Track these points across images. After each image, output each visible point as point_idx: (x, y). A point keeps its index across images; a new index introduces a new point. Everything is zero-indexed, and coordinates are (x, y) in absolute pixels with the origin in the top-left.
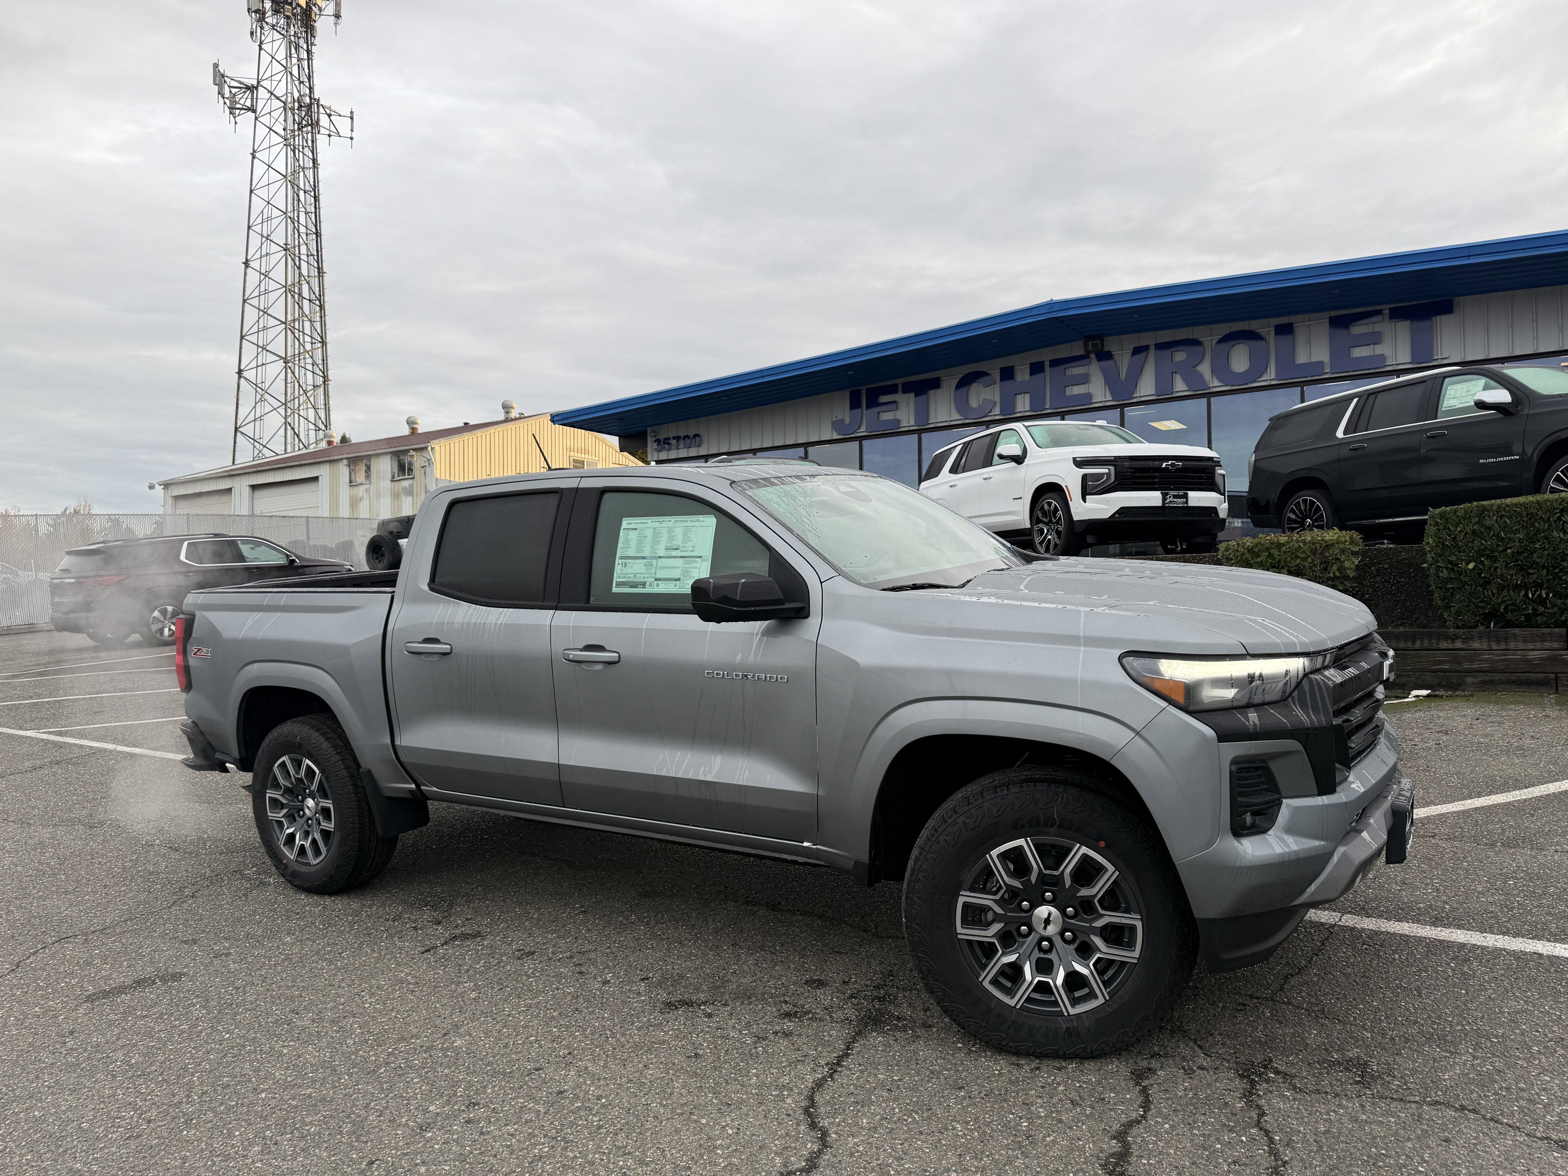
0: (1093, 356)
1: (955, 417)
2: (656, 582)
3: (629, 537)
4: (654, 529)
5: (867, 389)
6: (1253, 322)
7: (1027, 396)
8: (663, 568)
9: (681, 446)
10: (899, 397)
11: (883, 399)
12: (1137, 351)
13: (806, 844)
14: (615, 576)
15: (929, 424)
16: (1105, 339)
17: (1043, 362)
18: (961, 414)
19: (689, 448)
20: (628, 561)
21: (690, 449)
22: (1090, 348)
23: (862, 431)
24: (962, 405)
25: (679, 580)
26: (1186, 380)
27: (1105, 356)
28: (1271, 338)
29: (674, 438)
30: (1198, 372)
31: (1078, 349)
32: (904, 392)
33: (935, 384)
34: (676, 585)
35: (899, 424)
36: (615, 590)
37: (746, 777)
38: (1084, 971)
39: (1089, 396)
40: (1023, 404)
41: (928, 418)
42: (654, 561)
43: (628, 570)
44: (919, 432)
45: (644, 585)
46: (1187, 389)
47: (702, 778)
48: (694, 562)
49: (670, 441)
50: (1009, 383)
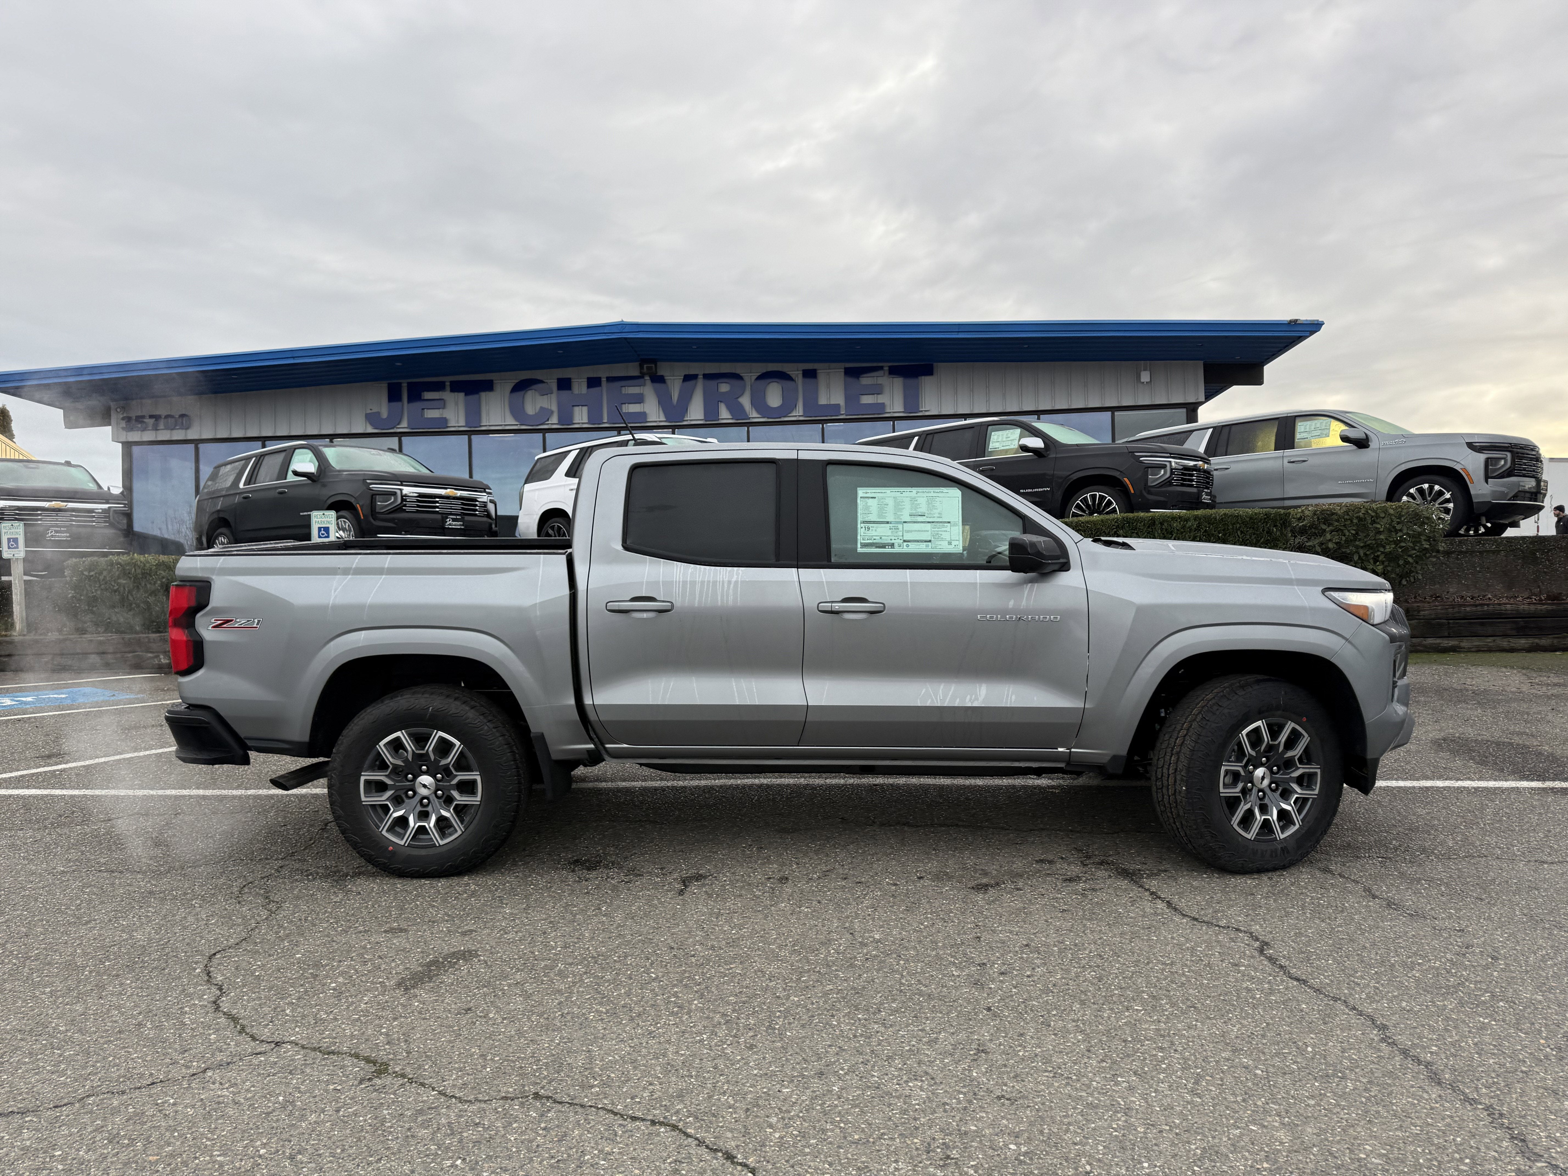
0: (647, 378)
1: (510, 422)
2: (905, 544)
3: (869, 504)
4: (894, 498)
5: (409, 384)
6: (785, 365)
7: (585, 409)
8: (908, 532)
9: (161, 426)
10: (447, 395)
11: (428, 395)
12: (688, 378)
13: (1060, 750)
14: (859, 537)
15: (481, 426)
16: (658, 363)
17: (600, 378)
18: (516, 420)
19: (172, 429)
20: (870, 525)
21: (175, 432)
22: (645, 370)
23: (404, 427)
24: (517, 411)
25: (930, 541)
26: (730, 409)
27: (658, 380)
28: (800, 380)
29: (151, 417)
30: (739, 402)
31: (633, 369)
32: (452, 391)
33: (488, 386)
34: (927, 546)
35: (447, 423)
36: (860, 550)
37: (1013, 700)
38: (1288, 808)
39: (644, 415)
40: (581, 417)
41: (480, 419)
42: (900, 526)
43: (872, 533)
44: (469, 433)
45: (892, 545)
46: (731, 417)
47: (969, 705)
48: (944, 527)
49: (145, 420)
50: (565, 394)
